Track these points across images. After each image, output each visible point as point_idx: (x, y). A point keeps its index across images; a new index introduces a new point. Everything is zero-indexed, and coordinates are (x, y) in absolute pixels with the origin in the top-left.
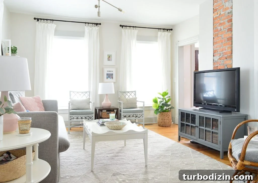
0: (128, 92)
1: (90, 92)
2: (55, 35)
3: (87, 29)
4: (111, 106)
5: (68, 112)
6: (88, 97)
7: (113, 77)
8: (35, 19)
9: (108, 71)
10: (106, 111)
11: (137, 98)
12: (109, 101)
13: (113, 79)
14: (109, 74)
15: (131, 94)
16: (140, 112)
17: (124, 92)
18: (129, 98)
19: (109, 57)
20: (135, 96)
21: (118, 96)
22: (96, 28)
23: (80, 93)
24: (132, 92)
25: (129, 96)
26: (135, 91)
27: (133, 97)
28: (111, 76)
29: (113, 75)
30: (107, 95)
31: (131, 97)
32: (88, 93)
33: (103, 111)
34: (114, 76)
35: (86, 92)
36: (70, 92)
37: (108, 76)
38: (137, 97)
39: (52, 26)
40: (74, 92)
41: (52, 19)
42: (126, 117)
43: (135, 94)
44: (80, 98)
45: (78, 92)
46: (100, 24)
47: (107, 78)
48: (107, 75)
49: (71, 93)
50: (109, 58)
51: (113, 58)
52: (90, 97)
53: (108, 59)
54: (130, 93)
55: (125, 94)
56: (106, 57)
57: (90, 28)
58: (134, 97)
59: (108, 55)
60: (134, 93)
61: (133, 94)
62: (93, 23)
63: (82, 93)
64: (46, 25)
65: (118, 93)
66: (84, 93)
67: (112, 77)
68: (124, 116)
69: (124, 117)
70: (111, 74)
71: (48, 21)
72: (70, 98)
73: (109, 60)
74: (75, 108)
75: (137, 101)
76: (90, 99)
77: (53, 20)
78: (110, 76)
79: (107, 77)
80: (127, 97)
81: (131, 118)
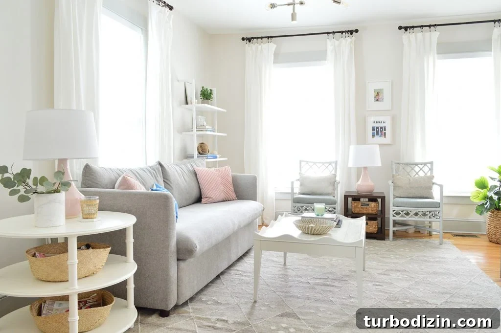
0: (417, 164)
1: (336, 163)
2: (274, 63)
3: (331, 43)
4: (374, 191)
5: (290, 197)
6: (333, 172)
7: (385, 133)
8: (243, 39)
9: (374, 122)
10: (367, 199)
11: (433, 176)
12: (370, 181)
13: (385, 137)
14: (377, 128)
15: (421, 169)
16: (432, 206)
17: (407, 164)
18: (417, 176)
19: (378, 93)
20: (432, 173)
21: (392, 171)
22: (348, 40)
23: (319, 165)
24: (425, 164)
25: (417, 173)
26: (431, 163)
27: (426, 174)
28: (381, 131)
29: (385, 130)
30: (365, 168)
31: (421, 174)
32: (334, 165)
33: (362, 200)
34: (388, 132)
35: (330, 163)
36: (301, 162)
37: (375, 132)
38: (434, 174)
39: (270, 47)
40: (307, 162)
41: (269, 36)
42: (400, 215)
43: (431, 170)
44: (318, 173)
45: (315, 163)
46: (357, 31)
47: (373, 136)
48: (373, 130)
49: (303, 164)
50: (378, 96)
51: (386, 95)
52: (336, 172)
53: (375, 98)
54: (421, 166)
55: (408, 169)
56: (372, 95)
57: (337, 43)
58: (429, 174)
59: (375, 90)
60: (429, 165)
61: (426, 169)
62: (342, 32)
63: (323, 163)
64: (260, 46)
65: (392, 165)
66: (327, 165)
67: (383, 134)
68: (395, 212)
69: (395, 215)
70: (381, 128)
71: (263, 39)
72: (300, 173)
73: (377, 100)
74: (306, 191)
75: (433, 184)
76: (335, 175)
77: (272, 37)
78: (379, 131)
79: (373, 133)
80: (413, 174)
81: (411, 217)
